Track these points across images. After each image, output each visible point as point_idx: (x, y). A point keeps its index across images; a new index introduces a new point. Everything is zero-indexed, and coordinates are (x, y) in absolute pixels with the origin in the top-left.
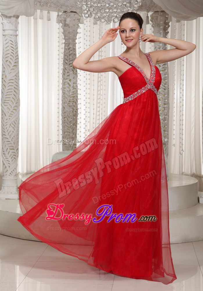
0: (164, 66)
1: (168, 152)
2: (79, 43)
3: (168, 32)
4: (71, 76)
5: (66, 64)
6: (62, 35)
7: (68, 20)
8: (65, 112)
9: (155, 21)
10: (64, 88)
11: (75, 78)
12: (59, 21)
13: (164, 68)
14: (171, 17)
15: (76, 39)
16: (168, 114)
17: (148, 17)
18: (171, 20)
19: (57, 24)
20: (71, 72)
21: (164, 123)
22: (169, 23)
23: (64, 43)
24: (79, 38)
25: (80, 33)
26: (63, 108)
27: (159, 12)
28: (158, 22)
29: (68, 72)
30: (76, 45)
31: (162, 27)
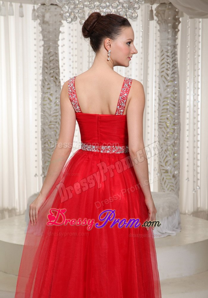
0: (173, 75)
1: (179, 186)
2: (62, 46)
3: (179, 30)
4: (52, 88)
5: (46, 73)
6: (41, 35)
7: (47, 16)
8: (45, 136)
9: (161, 15)
10: (44, 105)
11: (57, 91)
12: (35, 18)
13: (173, 77)
14: (182, 13)
15: (59, 40)
16: (178, 137)
17: (152, 11)
18: (182, 16)
19: (33, 21)
20: (52, 85)
21: (173, 150)
22: (179, 18)
23: (43, 46)
24: (62, 40)
25: (64, 33)
26: (43, 130)
27: (167, 4)
28: (165, 18)
29: (48, 84)
30: (58, 49)
31: (171, 25)
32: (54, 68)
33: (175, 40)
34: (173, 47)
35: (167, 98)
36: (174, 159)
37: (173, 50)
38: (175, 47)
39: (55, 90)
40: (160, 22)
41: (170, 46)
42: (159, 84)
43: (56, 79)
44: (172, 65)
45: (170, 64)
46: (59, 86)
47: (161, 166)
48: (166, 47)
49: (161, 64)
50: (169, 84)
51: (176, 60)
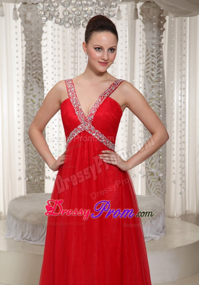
0: (158, 76)
1: (165, 188)
2: (45, 46)
3: (164, 29)
4: (35, 90)
5: (28, 74)
6: (23, 34)
7: (29, 15)
9: (146, 14)
10: (28, 107)
11: (41, 92)
12: (16, 17)
13: (158, 77)
15: (41, 40)
17: (136, 10)
18: (167, 14)
19: (14, 20)
20: (35, 86)
22: (164, 17)
23: (25, 46)
24: (45, 39)
25: (46, 32)
26: (26, 132)
27: (151, 2)
28: (150, 17)
29: (31, 85)
30: (41, 49)
31: (155, 23)
32: (37, 69)
33: (160, 39)
34: (158, 46)
35: (152, 99)
36: (159, 161)
37: (158, 49)
38: (160, 46)
39: (38, 92)
40: (144, 21)
41: (155, 46)
42: (145, 85)
43: (39, 80)
44: (157, 65)
45: (155, 64)
46: (42, 87)
47: (147, 168)
48: (151, 46)
49: (146, 64)
50: (154, 84)
51: (162, 60)
